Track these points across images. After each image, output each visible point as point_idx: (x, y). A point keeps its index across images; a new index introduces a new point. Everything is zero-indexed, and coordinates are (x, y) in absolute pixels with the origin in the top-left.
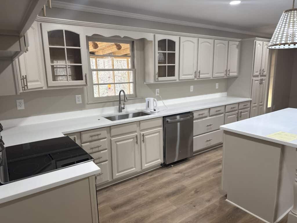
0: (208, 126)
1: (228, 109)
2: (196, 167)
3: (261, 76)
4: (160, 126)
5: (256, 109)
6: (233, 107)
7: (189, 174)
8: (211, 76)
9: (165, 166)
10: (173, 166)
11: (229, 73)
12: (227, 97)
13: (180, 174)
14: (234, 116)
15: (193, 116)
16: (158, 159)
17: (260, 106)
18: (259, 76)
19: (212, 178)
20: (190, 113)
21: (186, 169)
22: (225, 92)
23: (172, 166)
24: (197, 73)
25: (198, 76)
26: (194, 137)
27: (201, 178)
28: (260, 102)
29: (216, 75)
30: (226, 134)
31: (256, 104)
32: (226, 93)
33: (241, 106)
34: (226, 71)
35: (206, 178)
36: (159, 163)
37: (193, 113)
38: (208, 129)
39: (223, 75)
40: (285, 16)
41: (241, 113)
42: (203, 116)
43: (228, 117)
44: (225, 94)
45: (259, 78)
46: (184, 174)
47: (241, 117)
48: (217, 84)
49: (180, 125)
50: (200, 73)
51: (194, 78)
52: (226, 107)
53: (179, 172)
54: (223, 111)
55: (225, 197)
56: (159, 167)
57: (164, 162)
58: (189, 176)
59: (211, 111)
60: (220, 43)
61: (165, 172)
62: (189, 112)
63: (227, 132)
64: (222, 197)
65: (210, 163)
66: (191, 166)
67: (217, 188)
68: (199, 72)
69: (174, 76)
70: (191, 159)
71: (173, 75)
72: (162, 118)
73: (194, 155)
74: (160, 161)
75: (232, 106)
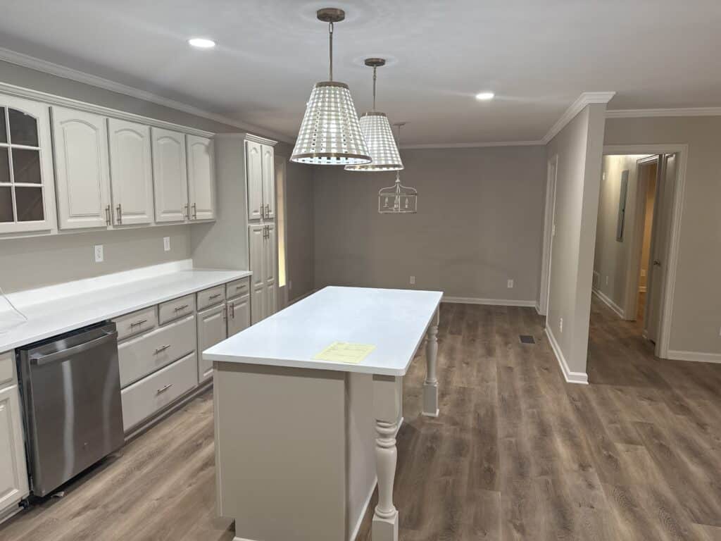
0: (158, 352)
1: (203, 300)
2: (138, 474)
3: (265, 220)
4: (7, 382)
5: (260, 294)
6: (213, 295)
7: (121, 503)
8: (151, 220)
9: (34, 503)
10: (65, 495)
11: (195, 212)
12: (194, 270)
13: (90, 513)
14: (218, 315)
15: (117, 333)
16: (9, 490)
17: (269, 285)
18: (262, 220)
19: (188, 490)
20: (105, 326)
21: (107, 492)
22: (188, 258)
23: (62, 494)
24: (112, 212)
25: (116, 218)
26: (122, 392)
27: (156, 502)
28: (268, 277)
29: (162, 217)
30: (219, 370)
31: (262, 283)
32: (191, 260)
33: (232, 290)
34: (187, 207)
35: (170, 498)
36: (13, 500)
37: (114, 323)
38: (158, 361)
39: (180, 216)
40: (319, 94)
41: (233, 306)
42: (143, 326)
43: (205, 320)
44: (188, 263)
45: (262, 225)
46: (106, 506)
47: (233, 317)
48: (166, 240)
49: (72, 366)
50: (120, 212)
51: (106, 225)
52: (199, 298)
53: (86, 508)
54: (191, 307)
55: (231, 533)
56: (14, 514)
57: (31, 492)
58: (121, 507)
59: (162, 311)
60: (166, 138)
61: (38, 523)
62: (103, 324)
63: (222, 365)
64: (224, 536)
65: (175, 451)
66: (121, 477)
67: (205, 516)
68: (119, 209)
69: (43, 219)
70: (118, 455)
71: (40, 216)
72: (14, 353)
73: (126, 439)
74: (19, 491)
75: (212, 293)
